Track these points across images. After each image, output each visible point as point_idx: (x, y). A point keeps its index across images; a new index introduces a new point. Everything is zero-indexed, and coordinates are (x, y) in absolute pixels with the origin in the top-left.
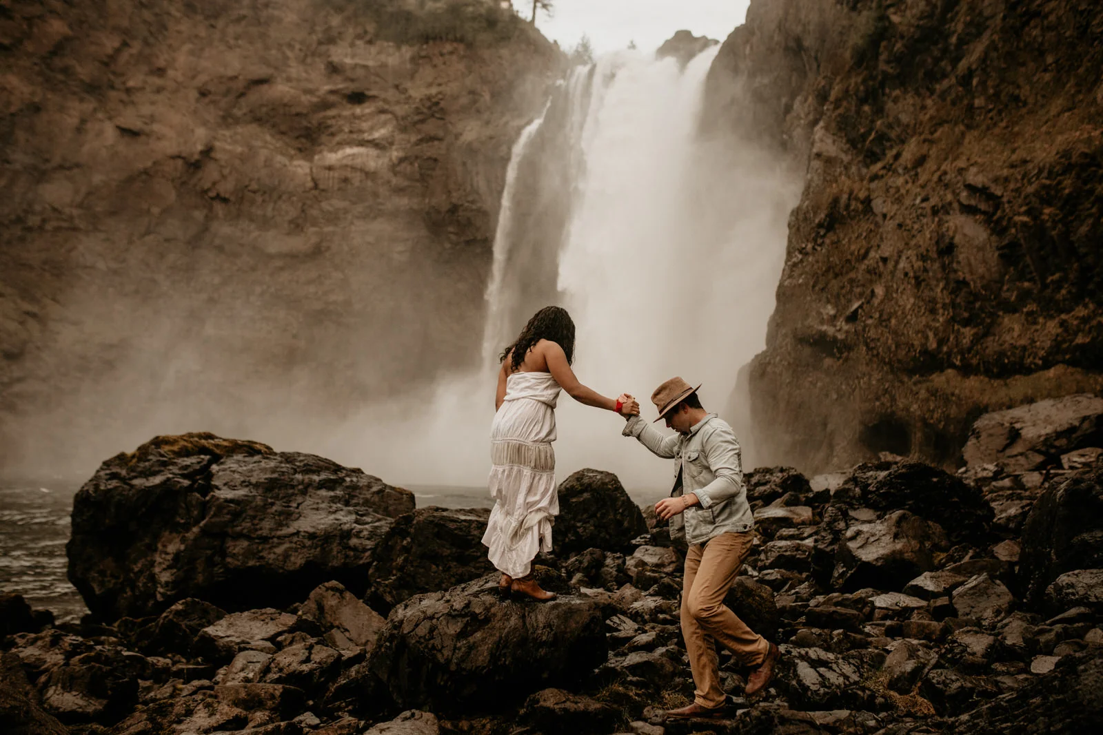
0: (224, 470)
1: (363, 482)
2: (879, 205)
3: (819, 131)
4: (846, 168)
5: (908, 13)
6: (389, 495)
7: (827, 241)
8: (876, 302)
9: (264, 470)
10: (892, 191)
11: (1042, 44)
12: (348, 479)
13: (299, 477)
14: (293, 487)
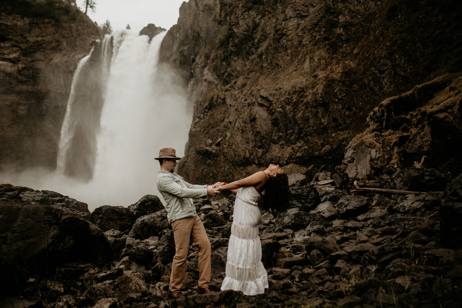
0: (25, 196)
1: (71, 200)
2: (228, 101)
3: (206, 71)
4: (216, 86)
5: (240, 29)
6: (80, 205)
7: (209, 114)
8: (227, 138)
9: (39, 196)
10: (234, 96)
11: (286, 46)
12: (66, 199)
13: (50, 198)
14: (49, 202)
